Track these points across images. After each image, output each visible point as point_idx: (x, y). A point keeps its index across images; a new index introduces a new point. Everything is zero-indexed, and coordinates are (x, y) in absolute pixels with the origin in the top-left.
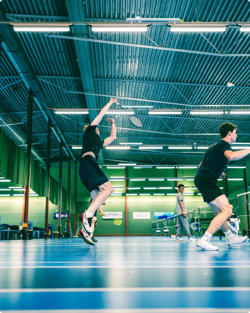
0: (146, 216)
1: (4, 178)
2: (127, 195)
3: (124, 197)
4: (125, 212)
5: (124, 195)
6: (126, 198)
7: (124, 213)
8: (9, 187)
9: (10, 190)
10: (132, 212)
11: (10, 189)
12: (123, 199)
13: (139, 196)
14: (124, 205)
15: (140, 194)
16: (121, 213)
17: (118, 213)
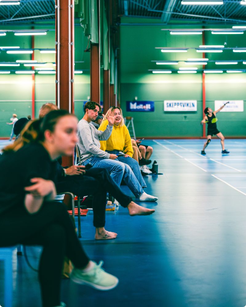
0: (237, 107)
1: (18, 47)
2: (205, 72)
3: (200, 76)
4: (202, 101)
5: (201, 72)
6: (203, 78)
7: (200, 103)
8: (17, 61)
9: (19, 65)
10: (214, 101)
11: (18, 63)
12: (198, 80)
13: (225, 74)
14: (199, 89)
15: (227, 71)
16: (195, 102)
17: (190, 102)
